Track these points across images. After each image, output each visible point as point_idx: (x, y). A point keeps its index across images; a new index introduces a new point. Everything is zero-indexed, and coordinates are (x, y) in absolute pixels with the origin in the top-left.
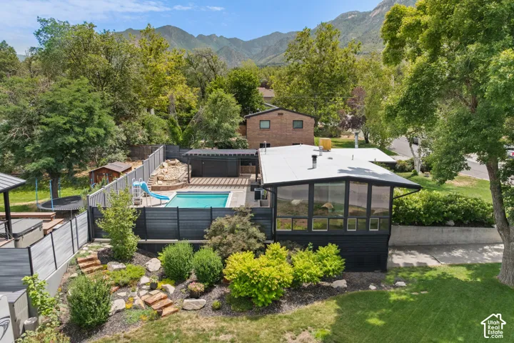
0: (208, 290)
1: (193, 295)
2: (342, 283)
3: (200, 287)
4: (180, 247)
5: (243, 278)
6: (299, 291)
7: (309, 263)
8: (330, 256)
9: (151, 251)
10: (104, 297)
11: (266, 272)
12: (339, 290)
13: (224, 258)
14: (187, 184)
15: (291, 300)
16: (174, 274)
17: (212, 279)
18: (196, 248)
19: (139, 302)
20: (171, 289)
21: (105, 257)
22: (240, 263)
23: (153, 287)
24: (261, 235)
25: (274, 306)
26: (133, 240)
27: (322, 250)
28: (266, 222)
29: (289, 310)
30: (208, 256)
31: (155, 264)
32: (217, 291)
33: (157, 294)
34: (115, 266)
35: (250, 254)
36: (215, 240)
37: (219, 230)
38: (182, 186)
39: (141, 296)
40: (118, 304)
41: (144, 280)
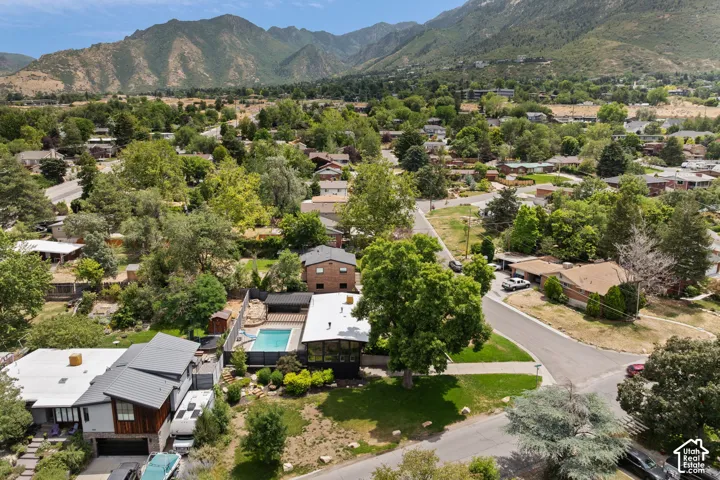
0: (277, 388)
1: (271, 390)
2: (335, 385)
3: (274, 387)
4: (266, 370)
5: (290, 383)
6: (315, 388)
7: (319, 376)
8: (328, 373)
9: (252, 371)
10: (238, 392)
11: (299, 381)
12: (333, 388)
13: (284, 374)
14: (266, 321)
15: (311, 392)
16: (263, 381)
17: (279, 383)
18: (273, 370)
19: (250, 393)
20: (262, 387)
21: (235, 374)
22: (290, 377)
23: (255, 387)
24: (300, 365)
25: (302, 395)
26: (246, 366)
27: (325, 372)
28: (304, 358)
29: (309, 396)
30: (277, 374)
31: (255, 377)
32: (281, 389)
33: (257, 390)
34: (238, 378)
35: (294, 374)
36: (280, 366)
37: (282, 362)
38: (263, 324)
39: (251, 391)
40: (243, 394)
41: (251, 384)
